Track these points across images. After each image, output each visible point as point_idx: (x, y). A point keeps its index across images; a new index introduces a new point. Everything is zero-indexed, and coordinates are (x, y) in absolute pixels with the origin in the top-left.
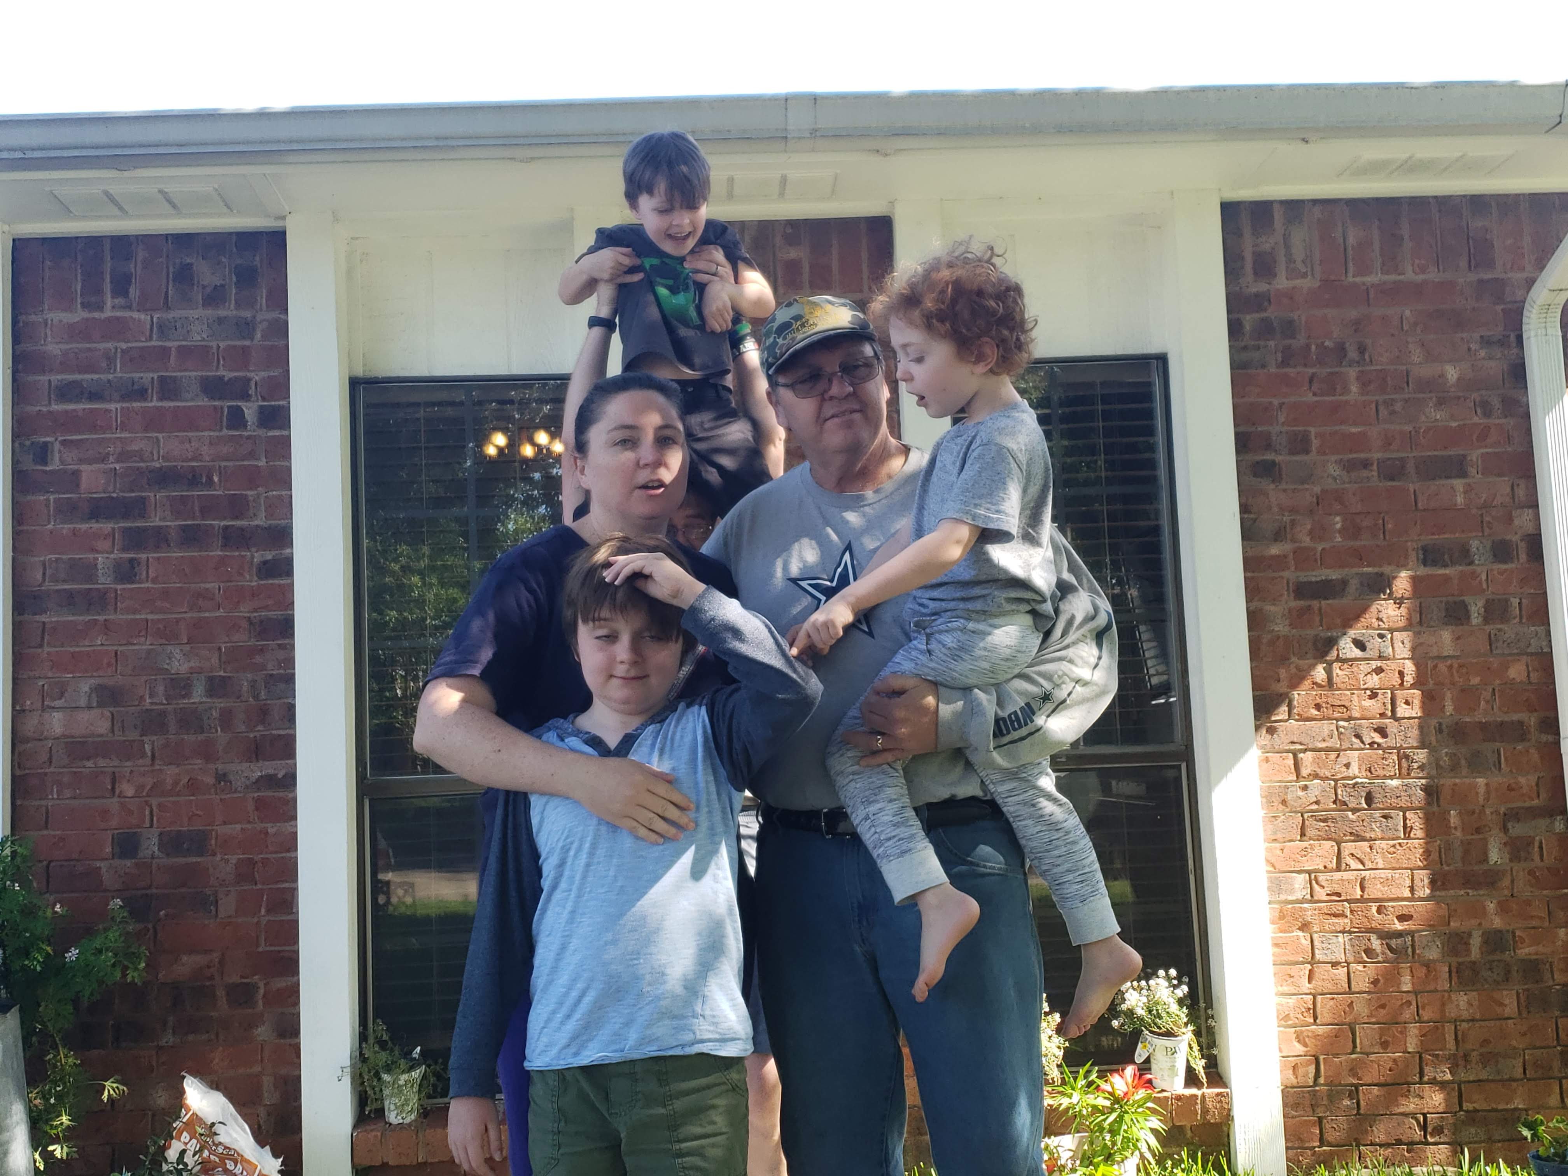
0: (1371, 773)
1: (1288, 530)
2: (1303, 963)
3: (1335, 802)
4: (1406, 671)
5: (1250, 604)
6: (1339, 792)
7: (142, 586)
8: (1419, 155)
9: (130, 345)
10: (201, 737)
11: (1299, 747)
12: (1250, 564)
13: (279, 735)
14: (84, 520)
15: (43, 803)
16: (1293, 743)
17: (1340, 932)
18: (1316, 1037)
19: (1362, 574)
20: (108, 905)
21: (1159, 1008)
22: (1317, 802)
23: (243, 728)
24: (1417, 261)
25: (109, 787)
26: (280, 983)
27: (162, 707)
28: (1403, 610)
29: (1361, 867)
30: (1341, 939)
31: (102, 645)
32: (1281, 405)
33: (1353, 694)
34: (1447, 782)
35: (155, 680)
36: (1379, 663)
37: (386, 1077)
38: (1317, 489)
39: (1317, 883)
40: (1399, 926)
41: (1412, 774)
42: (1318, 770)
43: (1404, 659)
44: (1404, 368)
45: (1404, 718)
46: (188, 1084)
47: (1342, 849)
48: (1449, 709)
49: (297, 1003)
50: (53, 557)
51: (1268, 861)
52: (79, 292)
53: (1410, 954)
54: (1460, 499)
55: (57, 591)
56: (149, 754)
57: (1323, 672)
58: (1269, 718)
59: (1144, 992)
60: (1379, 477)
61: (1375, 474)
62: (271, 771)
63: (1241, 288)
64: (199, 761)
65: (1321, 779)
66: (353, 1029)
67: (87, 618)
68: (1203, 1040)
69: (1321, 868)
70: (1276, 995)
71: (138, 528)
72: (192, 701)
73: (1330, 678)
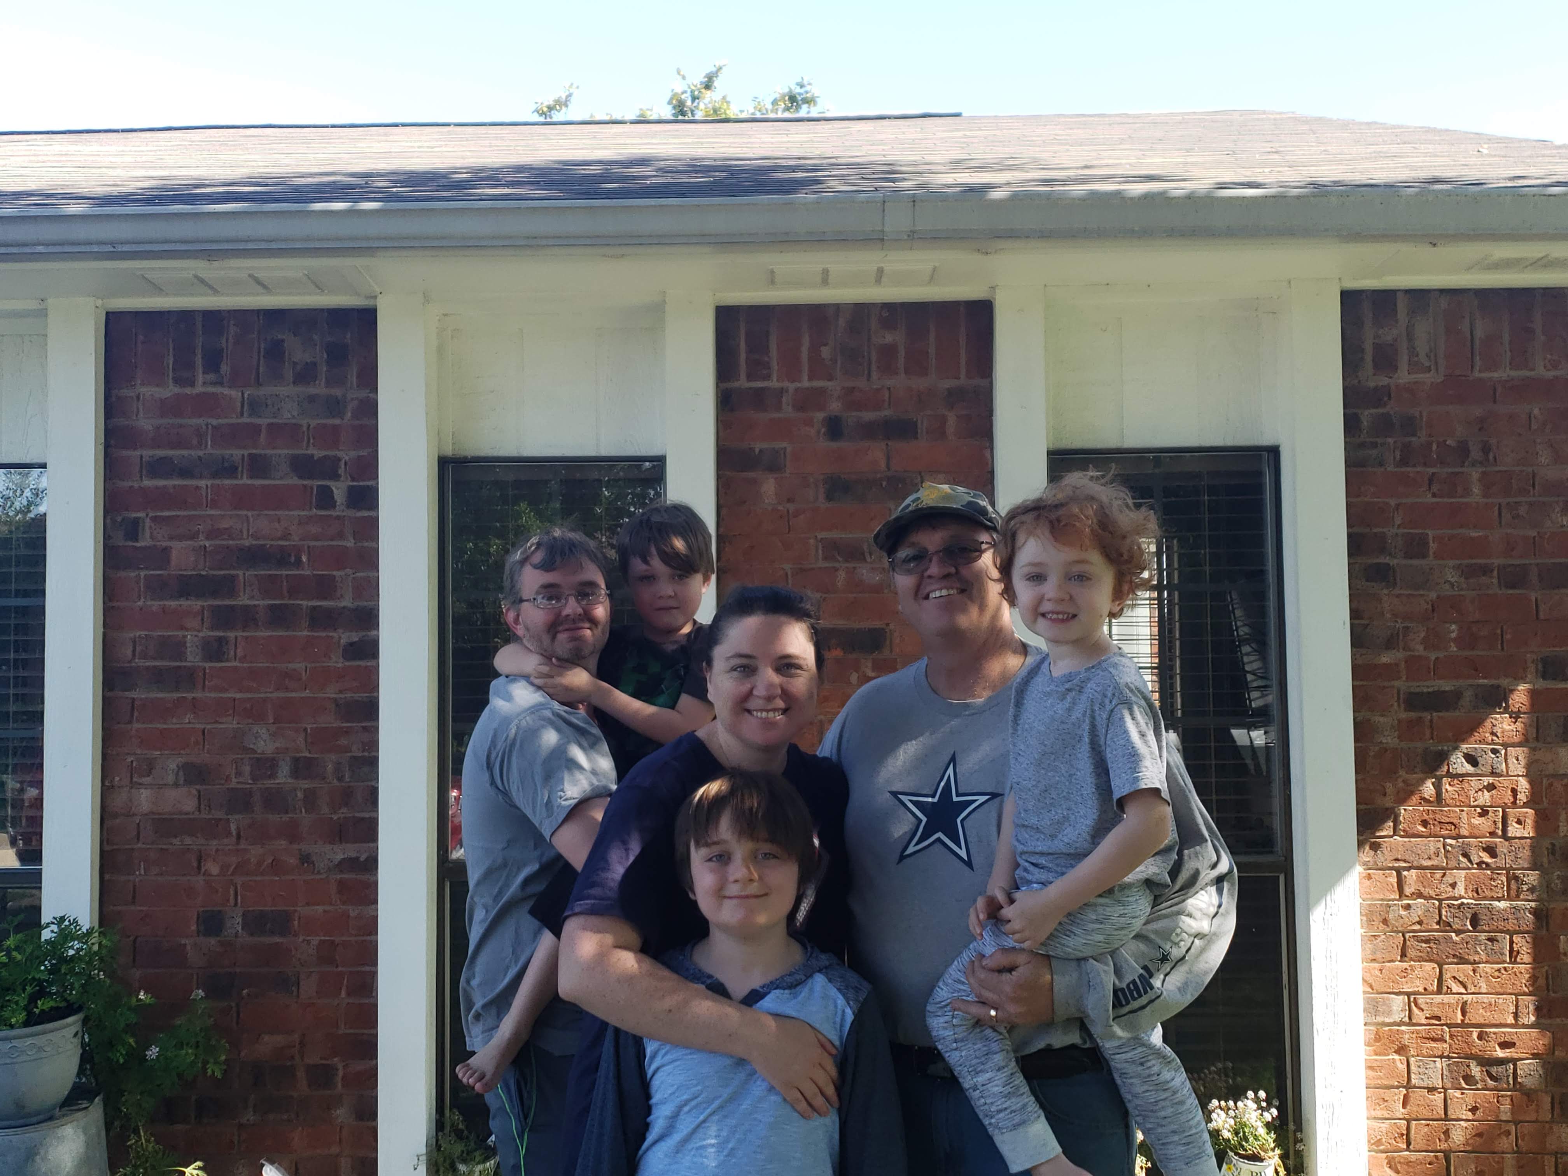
0: (1478, 894)
1: (1401, 637)
2: (1397, 1087)
3: (1438, 923)
4: (1519, 790)
5: (1357, 714)
6: (1444, 913)
7: (231, 664)
9: (221, 421)
10: (285, 818)
11: (1403, 864)
12: (1357, 671)
13: (363, 819)
14: (172, 597)
15: (131, 878)
16: (1397, 860)
17: (1438, 1057)
18: (1409, 1163)
19: (1477, 686)
20: (191, 993)
21: (1246, 1130)
22: (1420, 923)
23: (325, 810)
24: (1549, 356)
25: (195, 864)
26: (358, 1066)
27: (248, 786)
28: (1519, 725)
29: (1463, 991)
30: (1439, 1065)
31: (189, 723)
32: (1398, 506)
33: (1463, 811)
34: (1559, 905)
35: (242, 759)
36: (1491, 780)
37: (462, 1168)
38: (1433, 595)
39: (1416, 1005)
40: (1500, 1053)
41: (1521, 896)
42: (1422, 889)
43: (1518, 776)
44: (1530, 469)
45: (1516, 838)
47: (1444, 971)
48: (1563, 830)
49: (375, 1085)
50: (143, 633)
51: (1364, 980)
52: (171, 366)
53: (1511, 1082)
55: (147, 668)
56: (234, 833)
57: (1432, 787)
58: (1374, 833)
59: (1232, 1113)
60: (1499, 582)
61: (1495, 581)
62: (354, 855)
63: (1359, 381)
64: (283, 842)
65: (1425, 898)
66: (430, 1114)
67: (176, 695)
68: (1291, 1163)
69: (1421, 990)
70: (1368, 1119)
71: (227, 606)
72: (277, 781)
73: (1439, 794)
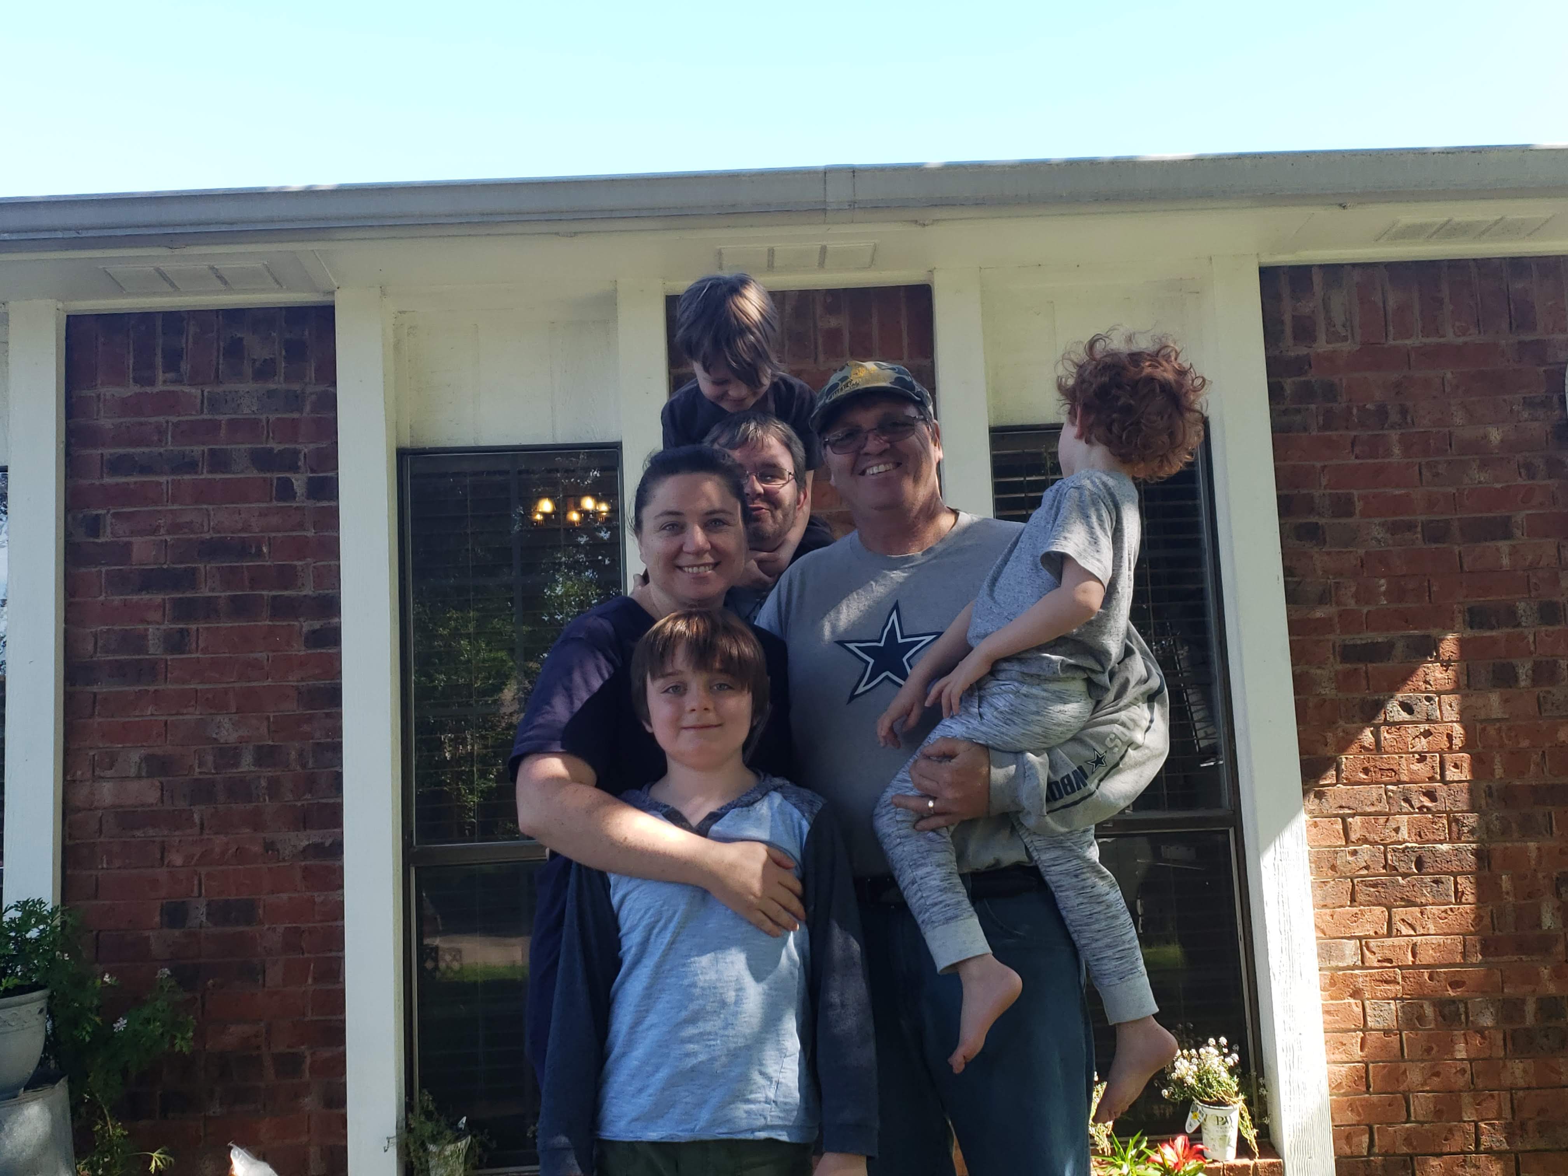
0: (1420, 836)
1: (1333, 593)
2: (1355, 1031)
3: (1384, 867)
4: (1454, 734)
5: (1296, 668)
6: (1389, 857)
7: (193, 656)
8: (1457, 219)
9: (181, 418)
10: (250, 806)
11: (1347, 811)
12: (1294, 627)
13: (327, 804)
14: (135, 592)
15: (94, 872)
16: (1341, 807)
17: (1392, 999)
18: (1368, 1105)
19: (1409, 637)
20: (156, 974)
21: (1210, 1077)
22: (1367, 868)
23: (289, 796)
24: (1457, 324)
25: (159, 856)
26: (326, 1053)
27: (211, 776)
28: (1451, 673)
29: (1413, 933)
30: (1393, 1007)
31: (152, 715)
32: (1324, 468)
33: (1402, 757)
34: (1498, 846)
35: (204, 750)
36: (1427, 727)
37: (432, 1148)
38: (1361, 552)
39: (1368, 948)
40: (1451, 993)
41: (1463, 839)
42: (1367, 835)
43: (1452, 722)
44: (1447, 429)
45: (1454, 782)
46: (235, 1155)
47: (1393, 914)
48: (1499, 772)
49: (343, 1072)
50: (104, 628)
51: (1317, 926)
52: (131, 367)
53: (1464, 1021)
54: (1506, 561)
55: (109, 662)
56: (198, 823)
57: (1371, 736)
58: (1317, 782)
59: (1195, 1060)
60: (1424, 540)
61: (1419, 536)
62: (317, 840)
63: (1280, 353)
64: (247, 830)
65: (1371, 843)
66: (399, 1099)
67: (137, 688)
68: (1255, 1109)
69: (1372, 934)
70: (1328, 1063)
71: (189, 599)
72: (240, 770)
73: (1378, 742)
